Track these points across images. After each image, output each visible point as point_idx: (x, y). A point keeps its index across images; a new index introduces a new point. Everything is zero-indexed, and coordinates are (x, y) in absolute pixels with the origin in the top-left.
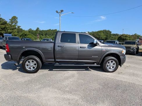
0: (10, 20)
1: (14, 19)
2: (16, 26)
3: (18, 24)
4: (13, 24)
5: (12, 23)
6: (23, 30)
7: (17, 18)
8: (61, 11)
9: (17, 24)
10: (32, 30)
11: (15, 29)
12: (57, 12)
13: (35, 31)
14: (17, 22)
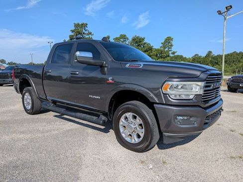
0: (162, 44)
1: (168, 41)
2: (170, 52)
3: (173, 49)
4: (166, 49)
5: (165, 47)
6: (184, 57)
7: (172, 39)
8: (226, 8)
9: (171, 48)
10: (199, 55)
11: (168, 56)
12: (220, 13)
13: (204, 58)
14: (171, 45)
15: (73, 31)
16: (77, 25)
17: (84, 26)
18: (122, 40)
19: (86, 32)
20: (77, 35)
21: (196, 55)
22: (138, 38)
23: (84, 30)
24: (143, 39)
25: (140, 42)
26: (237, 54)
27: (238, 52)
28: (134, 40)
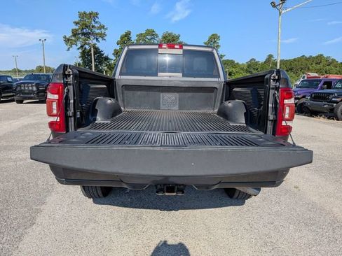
0: (205, 43)
1: (214, 40)
6: (236, 62)
7: (219, 37)
10: (257, 60)
12: (274, 5)
13: (262, 64)
14: (218, 46)
15: (76, 23)
16: (83, 15)
17: (93, 16)
18: (149, 37)
19: (96, 25)
20: (83, 29)
21: (252, 60)
22: (170, 35)
23: (93, 22)
24: (178, 37)
25: (174, 40)
26: (307, 59)
27: (307, 56)
28: (164, 37)
